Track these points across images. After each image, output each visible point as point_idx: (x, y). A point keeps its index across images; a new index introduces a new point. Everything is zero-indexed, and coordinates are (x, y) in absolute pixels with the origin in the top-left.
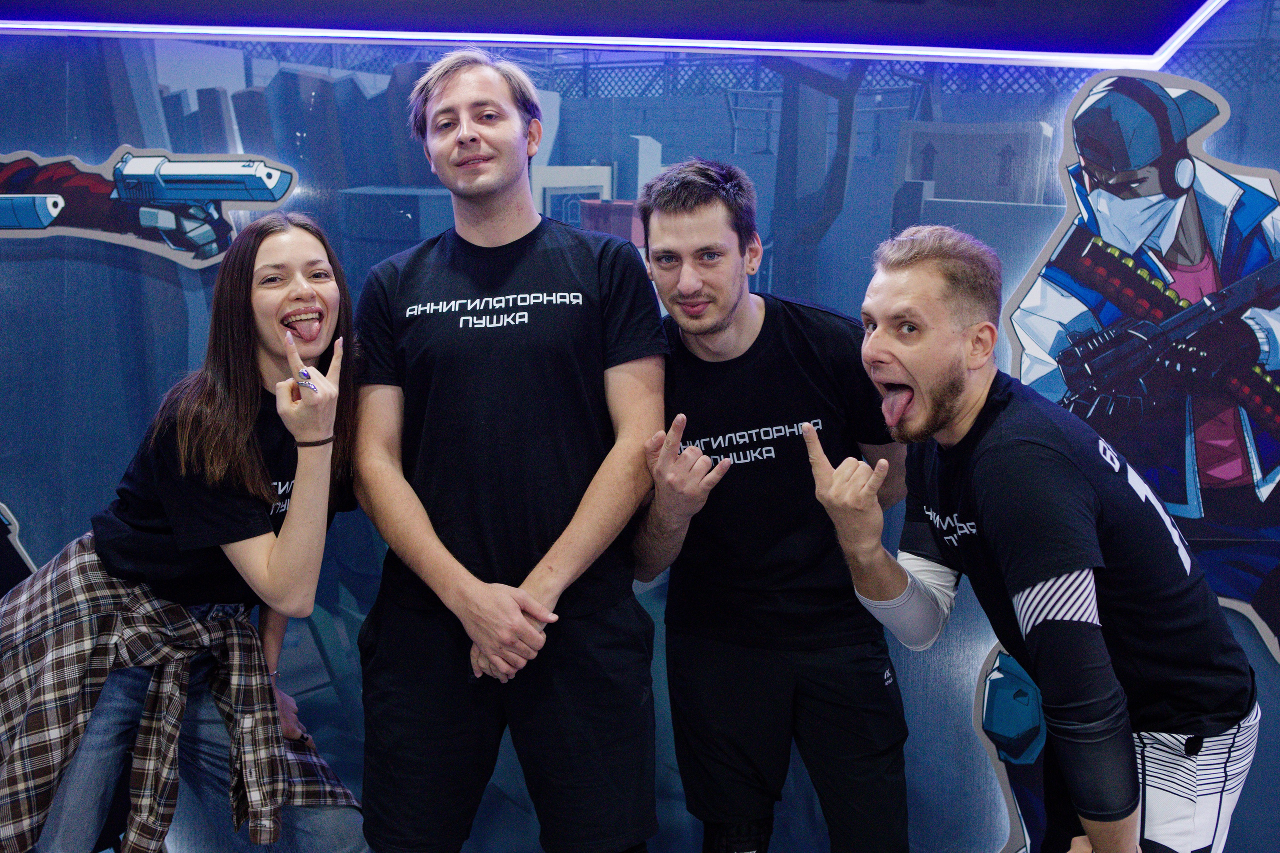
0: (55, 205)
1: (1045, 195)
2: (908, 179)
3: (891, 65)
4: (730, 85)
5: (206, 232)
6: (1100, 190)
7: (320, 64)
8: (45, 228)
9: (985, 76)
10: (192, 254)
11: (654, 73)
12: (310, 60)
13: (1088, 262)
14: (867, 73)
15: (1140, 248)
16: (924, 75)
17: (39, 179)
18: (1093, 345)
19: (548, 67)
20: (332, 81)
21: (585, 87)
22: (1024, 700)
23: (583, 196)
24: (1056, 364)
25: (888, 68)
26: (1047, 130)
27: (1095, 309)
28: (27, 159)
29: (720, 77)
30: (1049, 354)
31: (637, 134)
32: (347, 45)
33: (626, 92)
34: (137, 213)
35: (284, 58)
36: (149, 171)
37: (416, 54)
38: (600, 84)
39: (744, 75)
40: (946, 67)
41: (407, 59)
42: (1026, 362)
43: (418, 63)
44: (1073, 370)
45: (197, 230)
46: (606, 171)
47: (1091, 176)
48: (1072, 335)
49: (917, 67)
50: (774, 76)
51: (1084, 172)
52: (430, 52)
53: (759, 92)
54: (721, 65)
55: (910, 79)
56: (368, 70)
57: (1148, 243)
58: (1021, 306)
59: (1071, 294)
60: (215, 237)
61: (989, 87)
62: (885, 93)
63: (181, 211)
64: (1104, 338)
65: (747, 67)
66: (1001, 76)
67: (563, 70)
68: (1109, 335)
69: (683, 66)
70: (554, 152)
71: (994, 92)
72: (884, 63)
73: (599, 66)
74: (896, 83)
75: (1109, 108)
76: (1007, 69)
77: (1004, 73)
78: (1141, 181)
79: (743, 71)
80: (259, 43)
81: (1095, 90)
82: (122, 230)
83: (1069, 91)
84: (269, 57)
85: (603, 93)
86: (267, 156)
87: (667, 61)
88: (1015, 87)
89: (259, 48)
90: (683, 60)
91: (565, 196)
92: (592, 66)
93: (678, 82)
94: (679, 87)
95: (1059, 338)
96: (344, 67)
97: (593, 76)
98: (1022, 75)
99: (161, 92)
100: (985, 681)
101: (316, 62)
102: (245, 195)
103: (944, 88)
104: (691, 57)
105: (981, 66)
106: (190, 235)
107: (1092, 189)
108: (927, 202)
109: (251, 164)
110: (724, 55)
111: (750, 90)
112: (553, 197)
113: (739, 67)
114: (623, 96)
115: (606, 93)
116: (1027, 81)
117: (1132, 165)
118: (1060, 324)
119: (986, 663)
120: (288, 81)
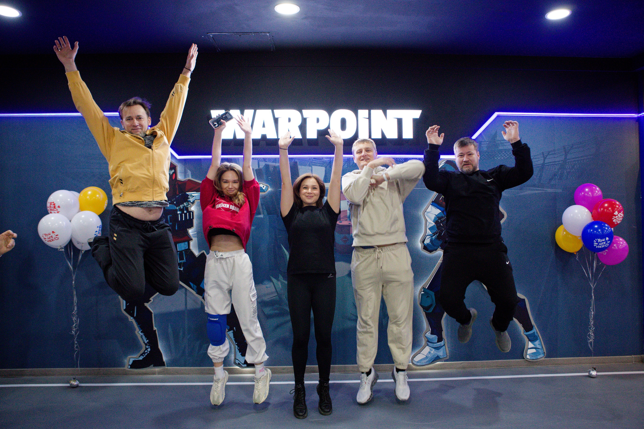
12: (271, 162)
18: (443, 219)
19: (322, 161)
22: (429, 298)
24: (434, 223)
25: (396, 160)
27: (443, 212)
30: (433, 221)
35: (266, 162)
37: (294, 159)
42: (428, 223)
43: (294, 162)
44: (438, 225)
49: (402, 159)
52: (297, 159)
58: (426, 211)
59: (437, 208)
64: (445, 217)
67: (325, 162)
69: (351, 161)
75: (445, 167)
80: (261, 158)
81: (442, 163)
84: (263, 161)
87: (348, 160)
89: (261, 160)
93: (350, 164)
95: (435, 218)
100: (420, 294)
101: (273, 162)
109: (260, 184)
119: (420, 290)
120: (267, 166)
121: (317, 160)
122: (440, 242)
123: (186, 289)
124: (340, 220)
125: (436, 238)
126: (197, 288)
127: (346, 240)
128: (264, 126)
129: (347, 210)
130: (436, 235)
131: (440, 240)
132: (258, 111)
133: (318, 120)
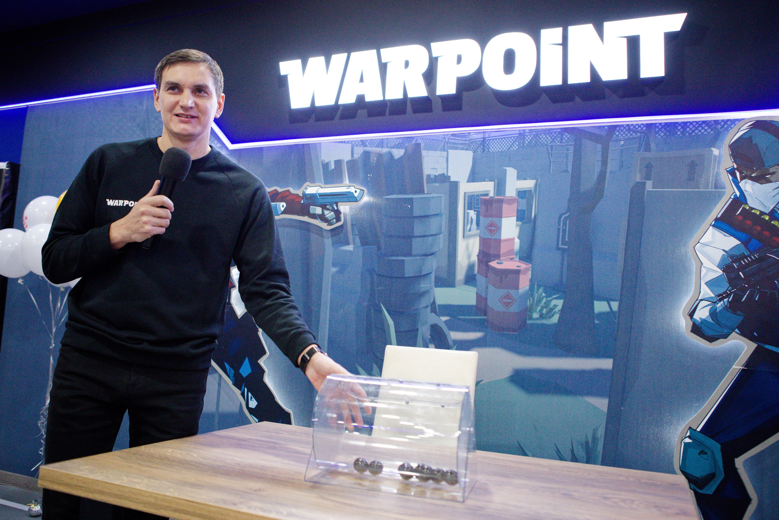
0: (283, 206)
1: (715, 184)
2: (638, 180)
3: (628, 127)
4: (549, 142)
5: (332, 215)
6: (746, 180)
7: (378, 147)
8: (279, 215)
9: (679, 128)
10: (327, 224)
11: (514, 140)
12: (375, 145)
13: (740, 218)
14: (616, 131)
15: (773, 209)
16: (646, 130)
17: (278, 197)
18: (744, 261)
19: (468, 141)
20: (382, 153)
21: (484, 147)
22: (704, 456)
23: (481, 195)
24: (722, 272)
26: (716, 152)
27: (745, 243)
28: (276, 190)
29: (545, 139)
30: (717, 267)
31: (505, 167)
32: (389, 139)
33: (501, 149)
34: (309, 207)
35: (366, 146)
36: (315, 192)
37: (415, 140)
38: (490, 146)
39: (555, 138)
40: (657, 125)
41: (411, 142)
42: (704, 271)
43: (416, 144)
44: (732, 275)
45: (329, 214)
46: (492, 183)
47: (741, 173)
48: (731, 257)
49: (642, 126)
50: (570, 136)
51: (736, 171)
52: (421, 138)
53: (563, 144)
54: (544, 134)
55: (638, 132)
56: (396, 148)
57: (777, 206)
58: (700, 241)
59: (730, 235)
60: (335, 217)
61: (682, 132)
62: (625, 140)
63: (324, 207)
64: (751, 258)
65: (557, 133)
66: (688, 127)
67: (474, 141)
68: (755, 257)
69: (527, 135)
70: (470, 176)
71: (685, 135)
72: (624, 126)
73: (490, 138)
74: (631, 135)
75: (751, 137)
76: (691, 123)
77: (690, 125)
78: (772, 174)
79: (555, 135)
80: (357, 141)
81: (742, 129)
82: (303, 215)
83: (728, 131)
84: (360, 146)
85: (491, 150)
86: (356, 184)
87: (520, 134)
88: (696, 132)
89: (357, 143)
90: (527, 133)
91: (474, 195)
92: (487, 139)
93: (525, 143)
94: (525, 145)
95: (723, 259)
96: (387, 148)
97: (487, 143)
98: (700, 125)
99: (322, 162)
100: (681, 443)
101: (378, 146)
102: (347, 200)
103: (657, 135)
104: (531, 131)
105: (677, 123)
106: (326, 216)
107: (742, 179)
108: (648, 191)
109: (350, 187)
110: (546, 129)
111: (558, 143)
112: (468, 196)
113: (553, 134)
114: (500, 150)
115: (493, 150)
116: (703, 128)
117: (766, 165)
118: (724, 250)
119: (682, 433)
120: (367, 154)
121: (457, 138)
122: (738, 319)
123: (220, 376)
124: (499, 259)
125: (726, 307)
126: (235, 375)
127: (510, 301)
128: (362, 80)
129: (514, 239)
130: (726, 300)
131: (738, 312)
132: (354, 55)
133: (459, 59)
